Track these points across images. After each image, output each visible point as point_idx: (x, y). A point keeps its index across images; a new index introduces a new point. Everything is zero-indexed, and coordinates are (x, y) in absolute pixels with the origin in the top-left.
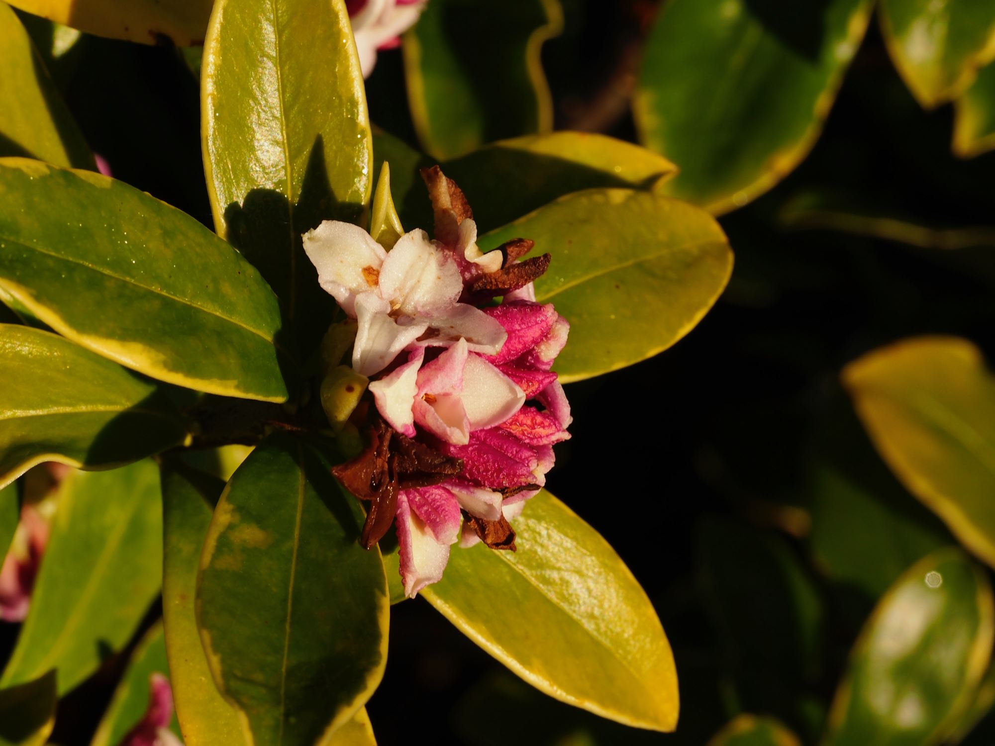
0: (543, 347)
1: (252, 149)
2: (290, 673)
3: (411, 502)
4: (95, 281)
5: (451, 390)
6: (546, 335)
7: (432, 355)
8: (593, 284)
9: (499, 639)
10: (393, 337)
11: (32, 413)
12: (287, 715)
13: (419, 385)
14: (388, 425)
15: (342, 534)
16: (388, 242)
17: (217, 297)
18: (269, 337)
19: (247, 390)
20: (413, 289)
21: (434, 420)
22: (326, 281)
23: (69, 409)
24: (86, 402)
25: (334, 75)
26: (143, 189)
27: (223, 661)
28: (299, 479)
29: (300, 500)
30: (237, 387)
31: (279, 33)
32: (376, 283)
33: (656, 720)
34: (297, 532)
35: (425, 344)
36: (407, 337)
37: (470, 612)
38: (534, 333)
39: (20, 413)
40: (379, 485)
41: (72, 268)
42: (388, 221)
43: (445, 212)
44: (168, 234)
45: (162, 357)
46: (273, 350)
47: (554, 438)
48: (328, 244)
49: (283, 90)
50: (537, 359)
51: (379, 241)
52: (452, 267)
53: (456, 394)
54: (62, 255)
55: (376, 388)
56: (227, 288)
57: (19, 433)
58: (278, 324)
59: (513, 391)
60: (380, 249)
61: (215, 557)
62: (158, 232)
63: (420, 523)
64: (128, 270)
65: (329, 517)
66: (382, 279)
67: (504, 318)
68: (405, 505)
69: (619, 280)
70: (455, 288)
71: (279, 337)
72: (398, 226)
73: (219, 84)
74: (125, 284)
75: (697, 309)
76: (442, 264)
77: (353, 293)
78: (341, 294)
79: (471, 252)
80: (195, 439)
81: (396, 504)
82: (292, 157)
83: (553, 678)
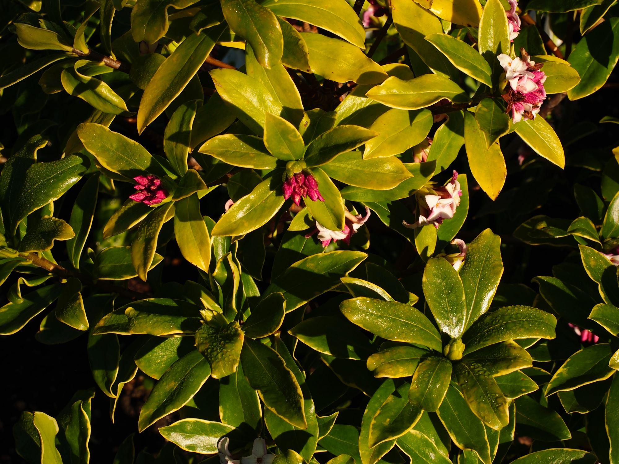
0: (542, 80)
1: (488, 43)
2: (492, 130)
3: (515, 106)
4: (460, 58)
5: (523, 85)
6: (542, 78)
7: (520, 78)
8: (552, 77)
9: (530, 142)
10: (513, 74)
11: (442, 91)
12: (491, 135)
13: (518, 83)
14: (512, 89)
15: (502, 111)
16: (513, 58)
17: (481, 65)
18: (490, 75)
19: (486, 82)
20: (517, 67)
21: (520, 89)
22: (501, 64)
23: (448, 92)
24: (452, 91)
25: (504, 29)
26: (468, 44)
27: (480, 125)
28: (494, 103)
29: (494, 106)
30: (484, 81)
31: (494, 21)
32: (511, 66)
33: (560, 165)
34: (493, 111)
35: (520, 76)
36: (516, 74)
37: (524, 136)
38: (540, 77)
39: (439, 91)
40: (509, 101)
41: (456, 55)
42: (513, 55)
43: (524, 55)
44: (472, 52)
45: (471, 72)
46: (490, 77)
47: (543, 99)
48: (502, 58)
49: (494, 32)
50: (540, 83)
51: (512, 58)
52: (525, 65)
53: (525, 86)
54: (454, 52)
55: (510, 81)
56: (482, 64)
57: (439, 95)
58: (491, 73)
59: (535, 86)
60: (512, 60)
61: (478, 111)
62: (471, 52)
63: (517, 111)
64: (465, 57)
65: (499, 109)
66: (512, 65)
67: (534, 73)
68: (514, 106)
69: (557, 77)
70: (525, 68)
71: (491, 76)
72: (515, 56)
73: (482, 29)
74: (464, 60)
75: (573, 86)
76: (523, 64)
77: (506, 67)
78: (504, 66)
79: (529, 61)
80: (471, 103)
81: (512, 106)
82: (495, 45)
83: (540, 151)
